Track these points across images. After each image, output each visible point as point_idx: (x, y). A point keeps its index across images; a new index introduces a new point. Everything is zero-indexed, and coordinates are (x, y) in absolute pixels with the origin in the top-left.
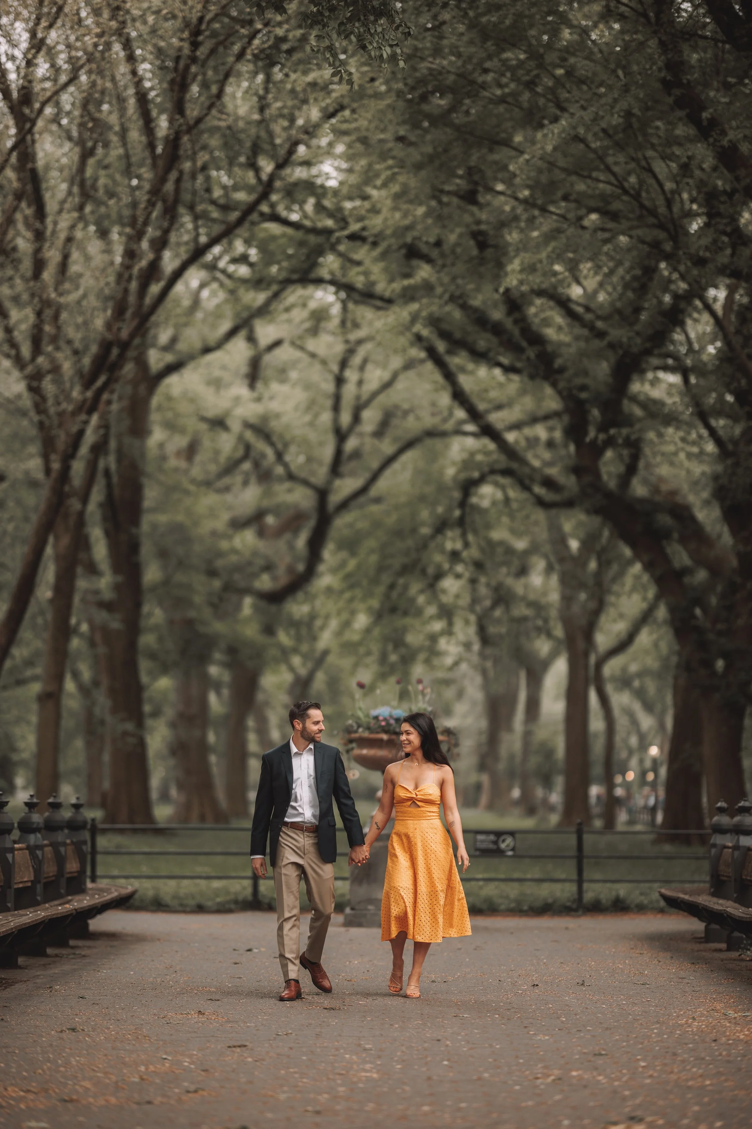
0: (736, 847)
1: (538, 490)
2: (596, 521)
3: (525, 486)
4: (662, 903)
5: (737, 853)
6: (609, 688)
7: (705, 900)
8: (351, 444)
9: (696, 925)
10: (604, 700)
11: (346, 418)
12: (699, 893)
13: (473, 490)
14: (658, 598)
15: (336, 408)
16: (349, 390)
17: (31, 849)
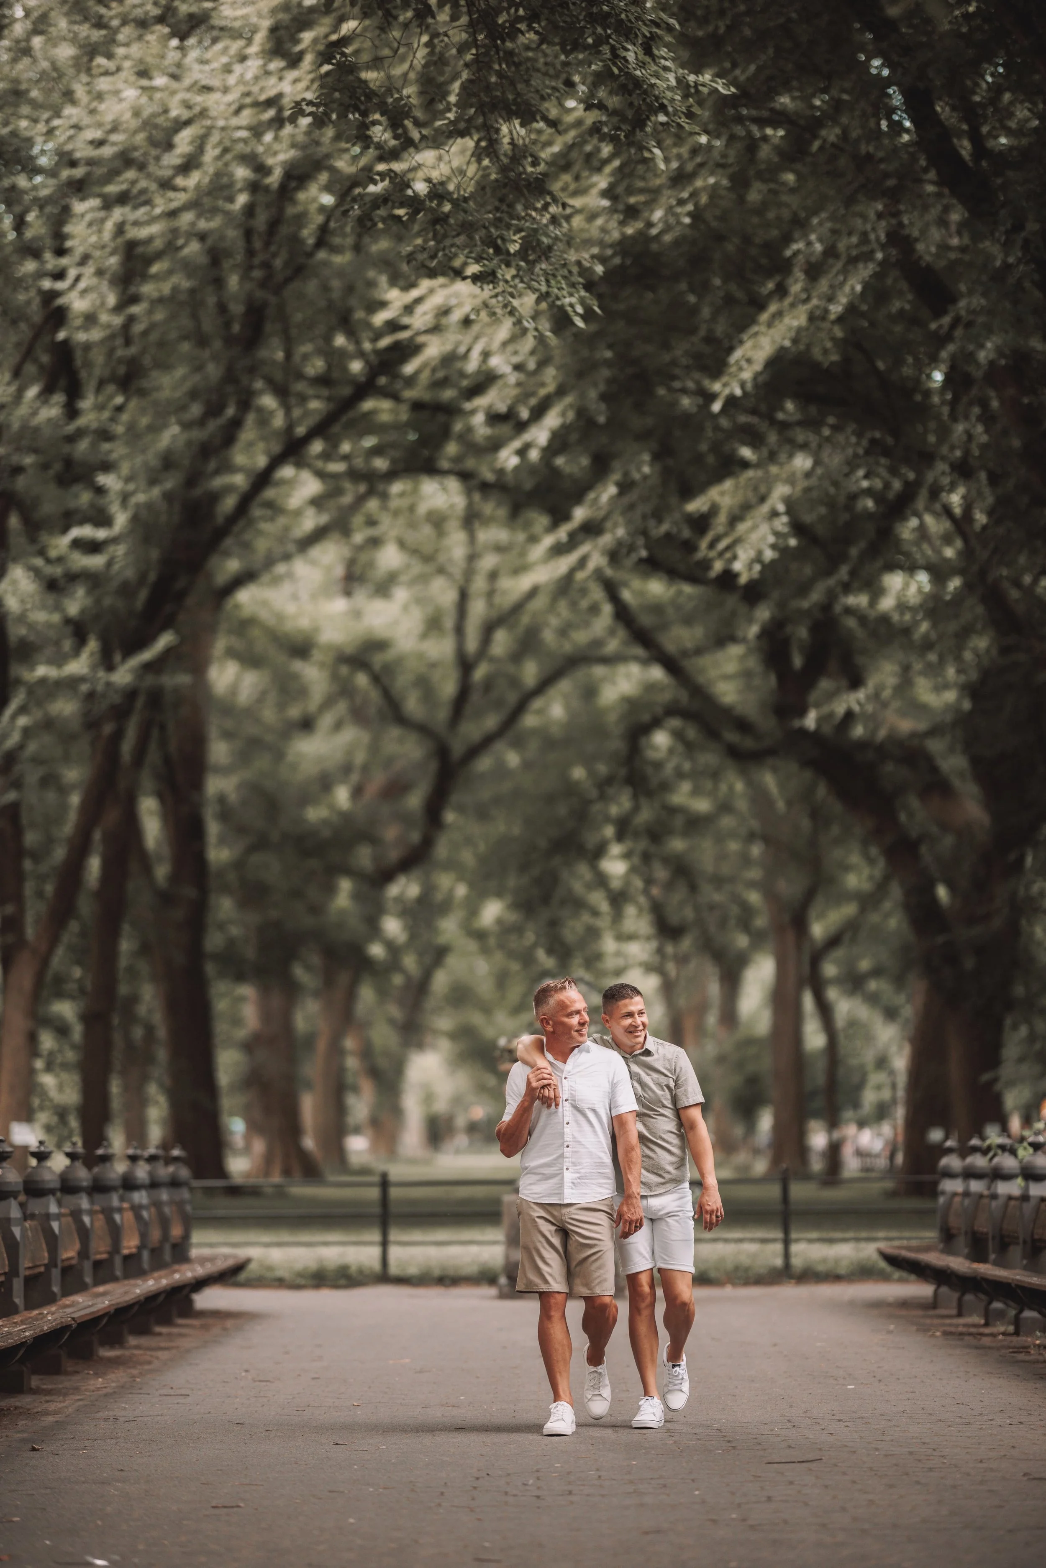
0: (966, 1194)
1: (732, 736)
2: (808, 775)
3: (711, 733)
4: (883, 1264)
5: (967, 1202)
6: (832, 994)
7: (935, 1259)
8: (480, 673)
9: (924, 1290)
10: (825, 1010)
11: (472, 644)
12: (927, 1249)
13: (643, 741)
14: (886, 879)
15: (459, 630)
16: (478, 609)
17: (136, 1209)
